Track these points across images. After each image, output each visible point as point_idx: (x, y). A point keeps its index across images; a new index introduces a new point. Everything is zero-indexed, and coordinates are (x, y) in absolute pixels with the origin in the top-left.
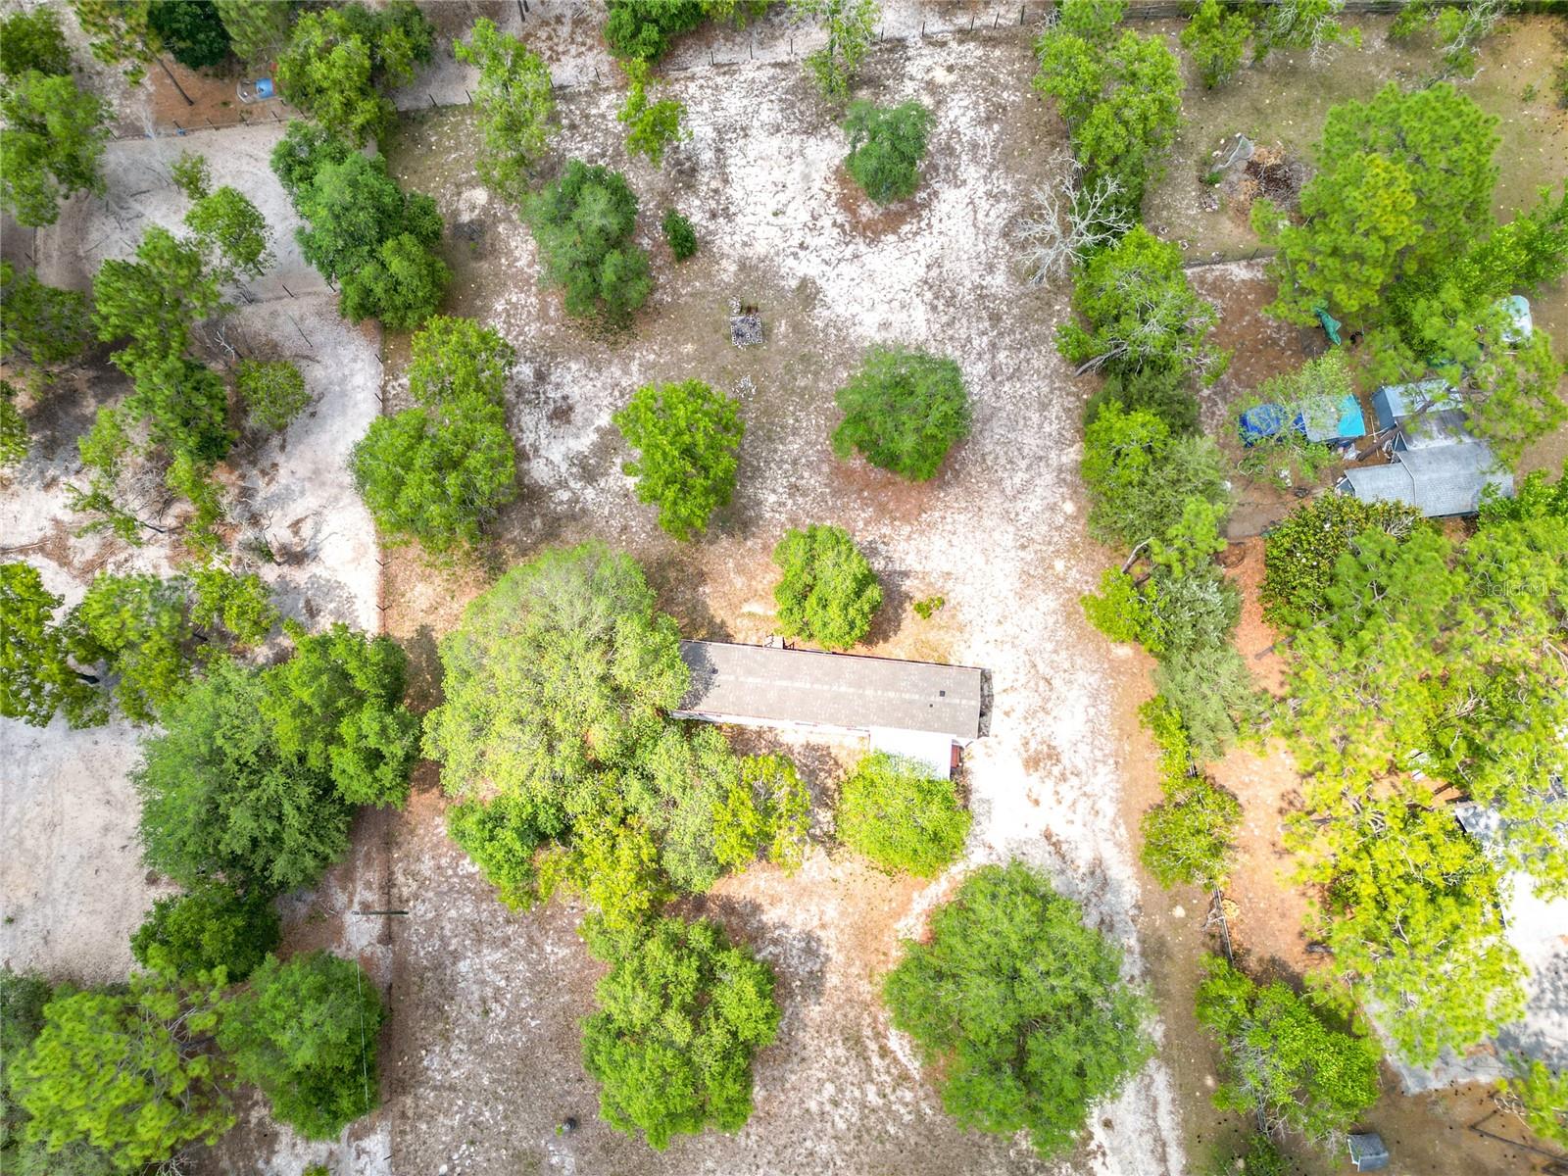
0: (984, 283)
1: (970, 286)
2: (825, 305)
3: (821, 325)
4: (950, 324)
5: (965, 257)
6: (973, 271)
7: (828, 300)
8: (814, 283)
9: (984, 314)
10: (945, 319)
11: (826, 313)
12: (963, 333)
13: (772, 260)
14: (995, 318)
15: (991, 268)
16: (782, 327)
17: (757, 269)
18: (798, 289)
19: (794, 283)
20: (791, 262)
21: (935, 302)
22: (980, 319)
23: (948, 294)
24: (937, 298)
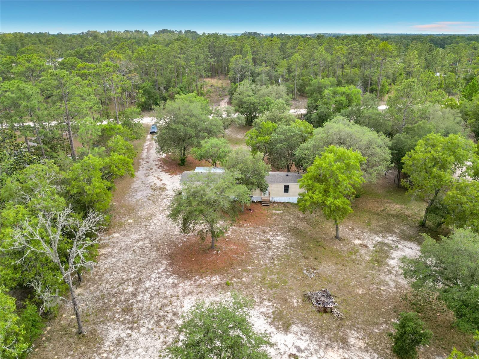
0: (129, 331)
1: (142, 329)
2: (266, 315)
3: (266, 303)
4: (163, 306)
5: (140, 350)
6: (136, 340)
7: (262, 317)
8: (277, 329)
9: (135, 312)
10: (168, 308)
11: (264, 310)
12: (156, 301)
13: (320, 346)
14: (128, 310)
15: (119, 342)
16: (296, 302)
17: (330, 339)
18: (290, 325)
19: (294, 328)
20: (303, 345)
21: (174, 318)
22: (140, 309)
23: (162, 323)
24: (172, 320)
